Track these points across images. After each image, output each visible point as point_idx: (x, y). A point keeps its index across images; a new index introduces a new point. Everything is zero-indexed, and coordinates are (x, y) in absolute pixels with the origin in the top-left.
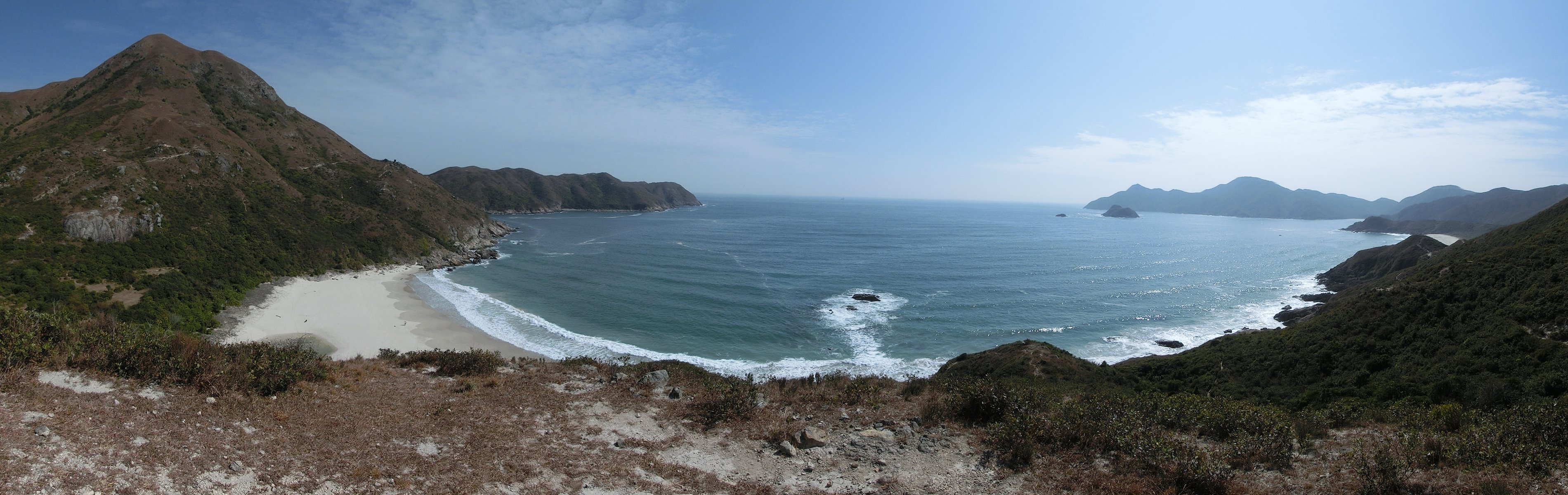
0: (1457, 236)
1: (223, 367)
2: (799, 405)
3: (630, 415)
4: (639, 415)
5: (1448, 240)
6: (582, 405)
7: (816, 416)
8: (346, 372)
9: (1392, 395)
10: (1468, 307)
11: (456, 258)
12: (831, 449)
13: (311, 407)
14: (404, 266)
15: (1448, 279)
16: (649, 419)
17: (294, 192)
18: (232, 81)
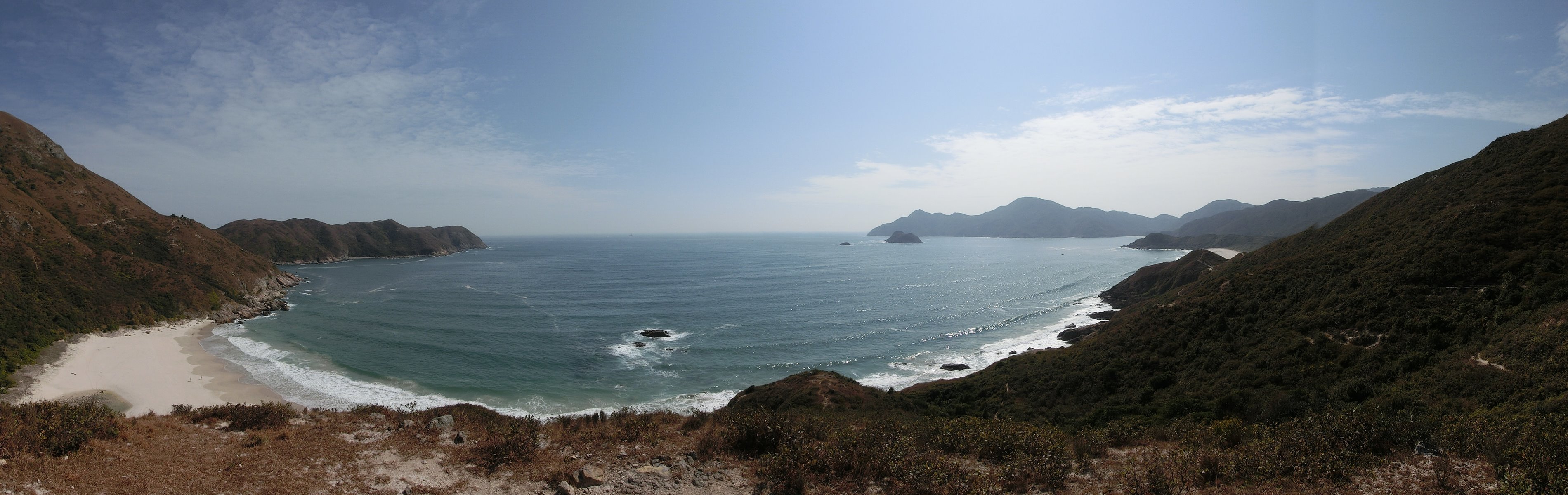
0: (1237, 250)
1: (14, 427)
2: (579, 444)
3: (417, 462)
4: (425, 462)
5: (1228, 254)
6: (371, 454)
7: (595, 455)
8: (138, 429)
9: (1177, 411)
10: (1249, 320)
11: (246, 311)
12: (608, 488)
13: (103, 466)
14: (195, 321)
15: (1228, 292)
16: (435, 465)
17: (84, 249)
18: (21, 140)
